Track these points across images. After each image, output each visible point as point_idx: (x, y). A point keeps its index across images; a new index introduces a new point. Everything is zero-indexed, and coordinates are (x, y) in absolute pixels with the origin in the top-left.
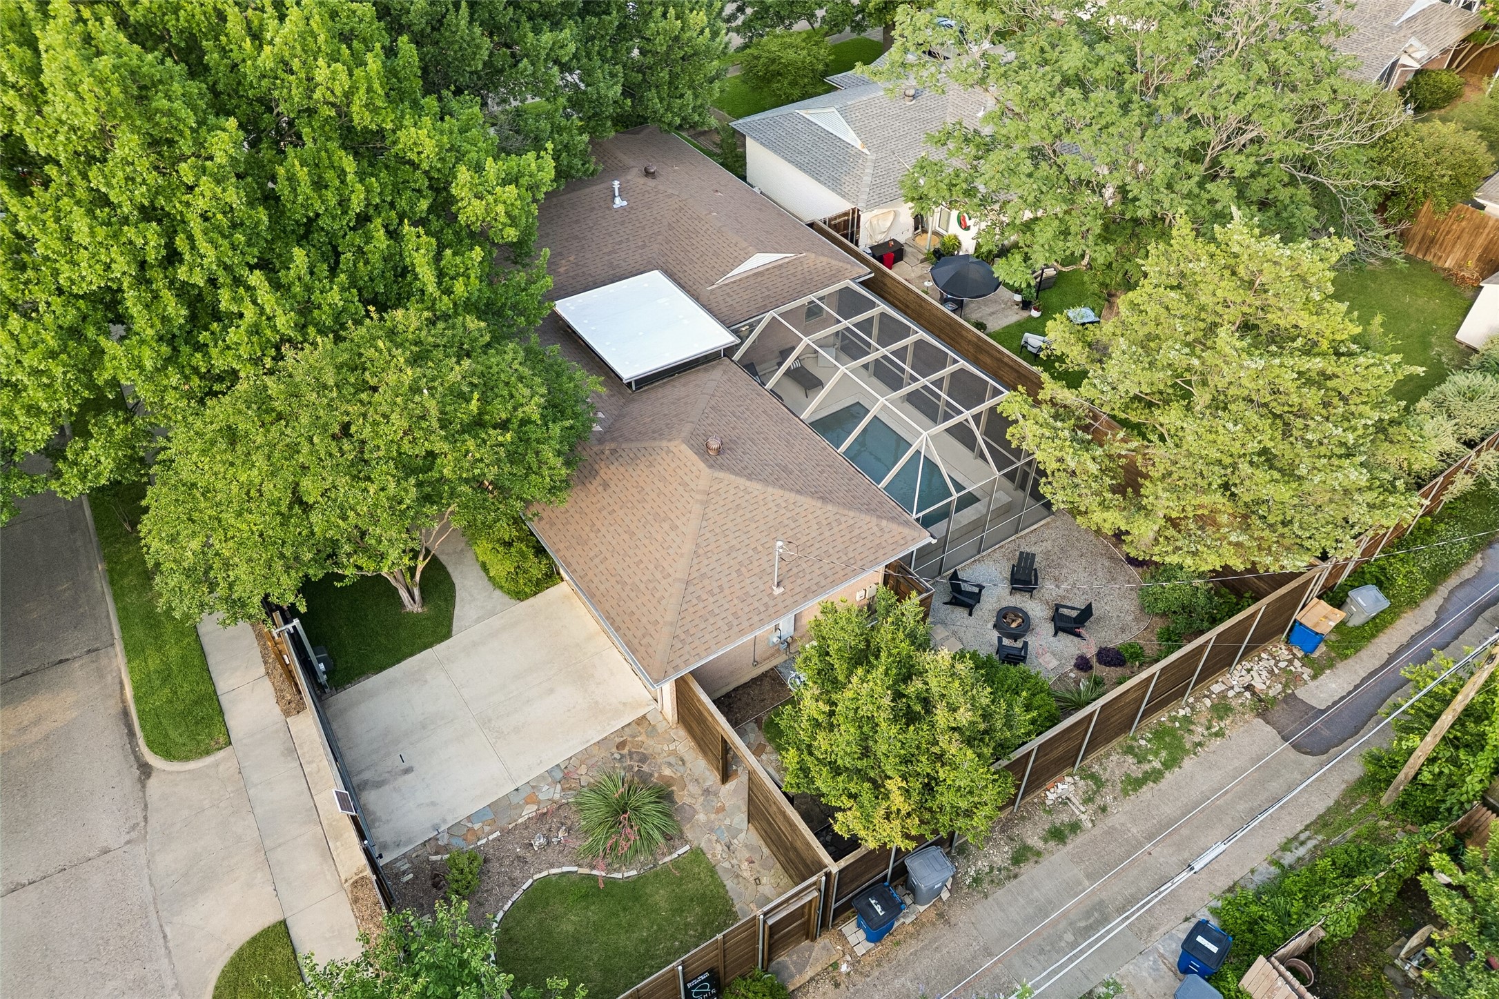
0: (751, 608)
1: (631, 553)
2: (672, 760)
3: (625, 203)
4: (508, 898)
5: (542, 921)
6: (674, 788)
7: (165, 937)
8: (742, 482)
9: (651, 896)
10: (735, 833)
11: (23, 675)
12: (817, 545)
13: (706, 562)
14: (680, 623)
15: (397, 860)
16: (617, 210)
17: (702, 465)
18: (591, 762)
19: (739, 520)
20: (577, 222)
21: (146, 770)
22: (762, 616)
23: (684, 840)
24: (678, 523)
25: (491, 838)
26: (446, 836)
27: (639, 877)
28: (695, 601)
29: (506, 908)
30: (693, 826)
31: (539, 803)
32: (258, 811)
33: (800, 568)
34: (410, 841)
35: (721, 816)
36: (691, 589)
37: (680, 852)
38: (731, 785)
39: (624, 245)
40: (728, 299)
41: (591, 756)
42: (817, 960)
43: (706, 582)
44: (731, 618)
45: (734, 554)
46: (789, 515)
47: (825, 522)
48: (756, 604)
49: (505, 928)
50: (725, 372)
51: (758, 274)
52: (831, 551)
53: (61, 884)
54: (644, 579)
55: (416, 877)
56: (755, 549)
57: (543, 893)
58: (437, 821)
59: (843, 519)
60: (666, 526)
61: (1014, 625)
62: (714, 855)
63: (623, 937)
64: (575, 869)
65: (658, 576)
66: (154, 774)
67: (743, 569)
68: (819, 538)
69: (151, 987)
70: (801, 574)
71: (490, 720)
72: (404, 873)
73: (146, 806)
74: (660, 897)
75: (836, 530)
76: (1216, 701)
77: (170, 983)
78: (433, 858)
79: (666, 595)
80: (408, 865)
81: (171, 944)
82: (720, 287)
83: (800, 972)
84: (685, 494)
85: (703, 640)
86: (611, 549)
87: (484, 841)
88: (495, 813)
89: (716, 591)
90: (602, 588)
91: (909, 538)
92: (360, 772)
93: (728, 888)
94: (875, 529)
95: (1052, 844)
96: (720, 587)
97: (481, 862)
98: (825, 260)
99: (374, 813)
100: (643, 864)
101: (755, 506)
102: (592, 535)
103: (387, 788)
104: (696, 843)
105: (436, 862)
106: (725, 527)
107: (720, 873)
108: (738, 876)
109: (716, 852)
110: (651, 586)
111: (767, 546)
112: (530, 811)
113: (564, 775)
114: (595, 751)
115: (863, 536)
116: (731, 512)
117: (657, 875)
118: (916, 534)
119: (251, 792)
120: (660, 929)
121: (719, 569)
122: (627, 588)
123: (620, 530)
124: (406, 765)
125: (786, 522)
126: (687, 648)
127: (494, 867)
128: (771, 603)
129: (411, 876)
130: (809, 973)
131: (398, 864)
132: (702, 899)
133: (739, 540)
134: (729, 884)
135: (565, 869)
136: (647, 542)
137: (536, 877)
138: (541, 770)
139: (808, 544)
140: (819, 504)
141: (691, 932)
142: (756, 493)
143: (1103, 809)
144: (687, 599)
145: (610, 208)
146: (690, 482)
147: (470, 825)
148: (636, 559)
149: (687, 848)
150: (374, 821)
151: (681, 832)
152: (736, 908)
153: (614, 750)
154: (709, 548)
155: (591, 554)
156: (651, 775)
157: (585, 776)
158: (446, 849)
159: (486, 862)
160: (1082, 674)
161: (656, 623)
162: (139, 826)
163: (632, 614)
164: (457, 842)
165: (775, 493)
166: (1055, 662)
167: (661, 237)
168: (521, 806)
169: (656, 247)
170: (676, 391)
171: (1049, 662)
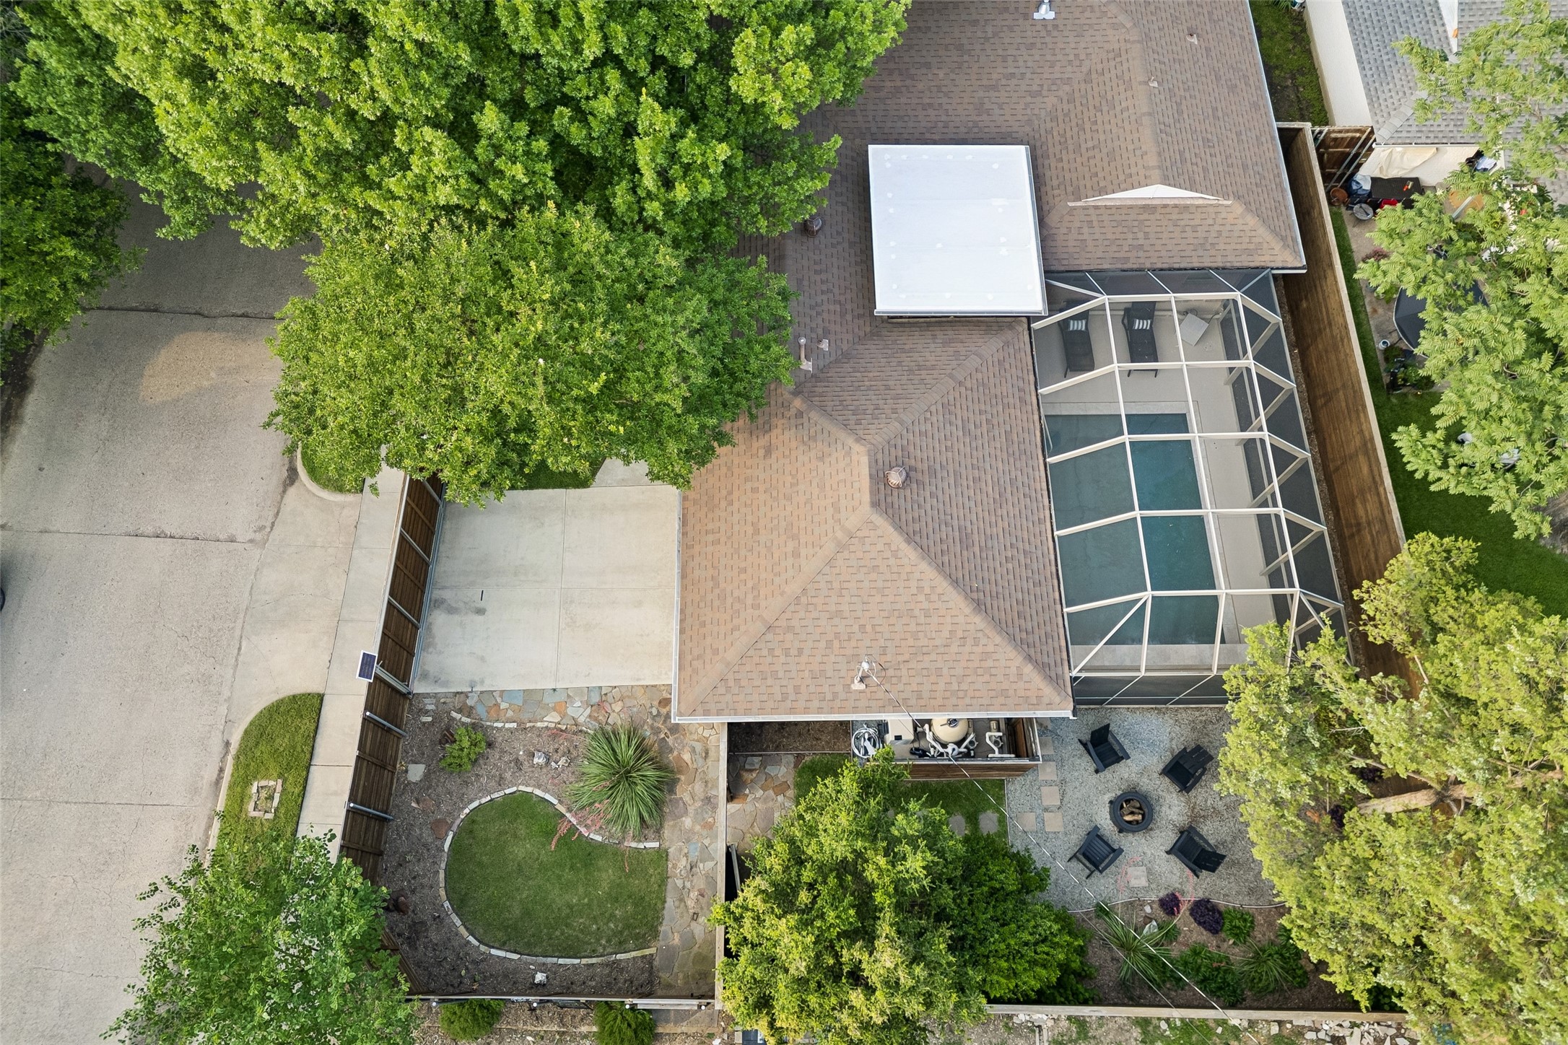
0: (819, 689)
1: (743, 552)
2: (699, 747)
3: (1051, 15)
4: (490, 793)
5: (502, 833)
6: (683, 778)
7: (240, 649)
8: (897, 540)
9: (599, 870)
10: (706, 854)
11: (243, 316)
12: (933, 657)
13: (802, 614)
14: (736, 668)
15: (427, 695)
16: (1034, 23)
17: (866, 498)
18: (629, 703)
19: (866, 584)
20: (975, 23)
21: (292, 476)
22: (824, 704)
23: (659, 835)
24: (803, 552)
25: (507, 725)
26: (476, 698)
27: (601, 845)
28: (765, 652)
29: (484, 801)
30: (674, 826)
31: (564, 715)
32: (352, 575)
33: (898, 673)
34: (445, 684)
35: (705, 833)
36: (769, 636)
37: (649, 845)
38: (734, 807)
39: (1014, 82)
40: (1085, 230)
41: (632, 697)
42: (697, 1021)
43: (789, 636)
44: (790, 690)
45: (836, 621)
46: (925, 605)
47: (960, 634)
48: (826, 689)
49: (471, 819)
50: (1007, 344)
51: (1148, 208)
52: (945, 671)
53: (189, 552)
54: (736, 594)
55: (432, 723)
56: (862, 627)
57: (520, 806)
58: (477, 679)
59: (984, 641)
60: (791, 545)
61: (1128, 818)
62: (675, 866)
63: (556, 891)
64: (555, 801)
65: (749, 601)
66: (296, 484)
67: (836, 644)
68: (942, 650)
69: (212, 688)
70: (894, 680)
71: (572, 602)
72: (426, 713)
73: (278, 513)
74: (607, 876)
75: (967, 649)
76: (1286, 1032)
77: (226, 693)
78: (454, 714)
79: (743, 628)
80: (432, 707)
81: (240, 659)
82: (1085, 208)
83: (676, 1023)
84: (830, 521)
85: (749, 698)
86: (729, 534)
87: (499, 725)
88: (525, 702)
89: (794, 652)
90: (697, 572)
91: (1046, 700)
92: (443, 588)
93: (666, 905)
94: (1014, 670)
96: (800, 651)
97: (487, 744)
98: (1252, 221)
99: (434, 638)
100: (612, 836)
101: (895, 577)
102: (723, 504)
103: (456, 618)
104: (667, 844)
105: (454, 719)
106: (846, 585)
107: (669, 887)
108: (682, 900)
109: (678, 866)
110: (737, 606)
111: (878, 629)
112: (552, 719)
113: (600, 700)
114: (639, 693)
115: (994, 672)
116: (865, 570)
117: (615, 854)
118: (1057, 699)
119: (356, 552)
120: (589, 905)
121: (810, 629)
122: (717, 591)
123: (749, 518)
124: (481, 605)
125: (917, 612)
126: (728, 697)
127: (494, 755)
128: (842, 695)
129: (430, 719)
131: (427, 701)
132: (639, 902)
133: (853, 607)
134: (670, 902)
135: (548, 797)
136: (763, 551)
137: (522, 788)
138: (582, 683)
139: (925, 650)
140: (967, 610)
141: (612, 925)
142: (905, 561)
144: (759, 646)
145: (1027, 16)
146: (843, 510)
147: (499, 700)
148: (743, 565)
149: (656, 845)
150: (429, 645)
151: (662, 826)
152: (662, 929)
153: (656, 703)
154: (814, 601)
155: (710, 526)
156: (671, 751)
157: (617, 717)
158: (469, 711)
159: (490, 745)
160: (1161, 914)
161: (716, 652)
162: (265, 530)
163: (703, 624)
164: (481, 711)
165: (927, 572)
166: (1143, 882)
167: (1067, 88)
168: (548, 710)
169: (1051, 101)
170: (929, 349)
171: (1137, 878)
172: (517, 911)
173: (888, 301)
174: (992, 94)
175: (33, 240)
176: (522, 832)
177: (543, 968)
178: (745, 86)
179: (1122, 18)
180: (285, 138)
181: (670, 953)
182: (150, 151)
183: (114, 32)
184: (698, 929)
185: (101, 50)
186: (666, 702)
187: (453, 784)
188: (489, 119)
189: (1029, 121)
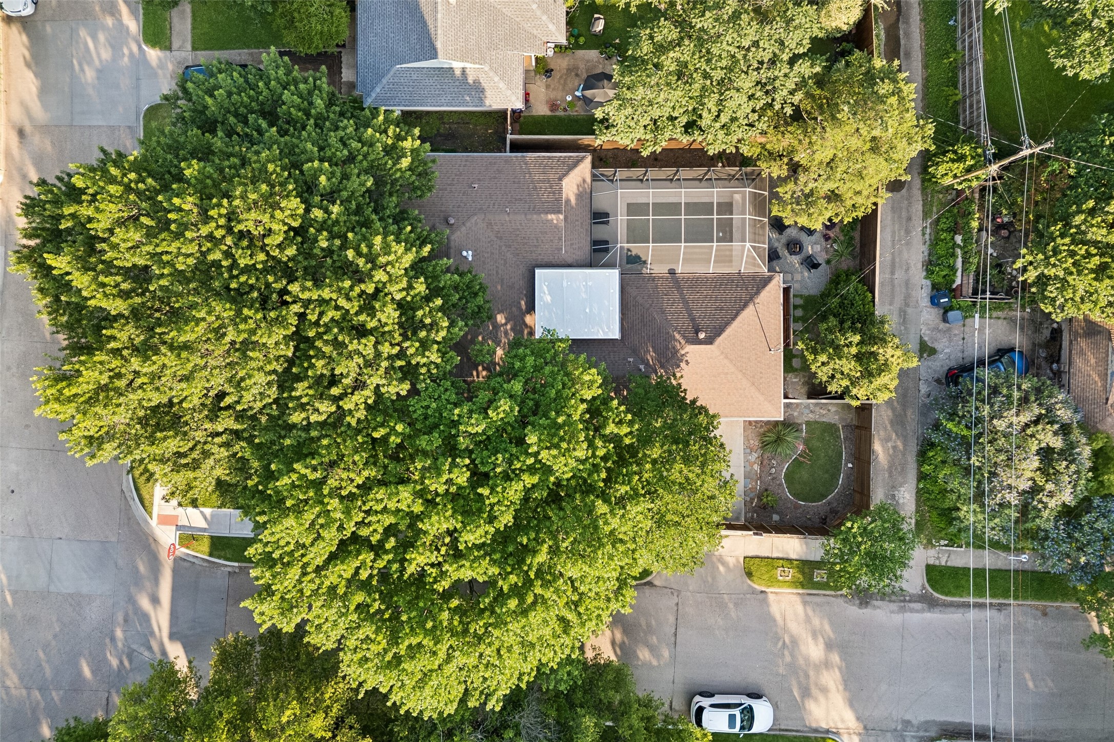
0: (774, 366)
1: (721, 394)
3: (469, 252)
4: (784, 489)
5: (799, 483)
7: (724, 594)
8: (724, 335)
9: (814, 446)
10: (807, 407)
13: (748, 372)
14: (766, 396)
15: (745, 516)
16: (474, 260)
17: (708, 347)
18: (750, 437)
19: (739, 348)
21: (649, 583)
23: (801, 424)
25: (758, 484)
26: (747, 498)
27: (804, 446)
29: (787, 491)
30: (797, 419)
31: (755, 463)
33: (768, 337)
34: (741, 510)
35: (799, 407)
36: (756, 384)
37: (804, 428)
40: (574, 247)
41: (748, 436)
44: (774, 376)
45: (751, 359)
46: (746, 326)
48: (773, 363)
49: (793, 495)
51: (566, 220)
53: (682, 621)
54: (738, 396)
55: (757, 515)
57: (790, 477)
58: (740, 499)
60: (722, 376)
61: (797, 250)
63: (820, 461)
64: (788, 464)
65: (741, 391)
66: (652, 581)
67: (758, 360)
69: (739, 602)
70: (771, 338)
72: (753, 516)
73: (665, 587)
74: (816, 443)
75: (761, 311)
77: (741, 596)
78: (753, 505)
79: (752, 394)
80: (750, 514)
81: (728, 593)
84: (715, 361)
86: (712, 399)
87: (758, 487)
88: (749, 478)
89: (761, 375)
91: (777, 283)
94: (768, 294)
96: (760, 373)
100: (801, 442)
101: (737, 337)
104: (804, 422)
105: (755, 505)
106: (739, 355)
107: (819, 420)
108: (823, 416)
109: (811, 417)
110: (743, 396)
112: (756, 467)
113: (749, 449)
114: (746, 434)
115: (768, 301)
116: (734, 349)
117: (807, 441)
118: (777, 279)
120: (825, 449)
121: (753, 368)
122: (736, 404)
125: (749, 329)
126: (776, 399)
127: (770, 488)
128: (775, 357)
129: (755, 513)
131: (747, 516)
132: (823, 431)
133: (746, 353)
134: (824, 420)
135: (786, 467)
136: (722, 386)
137: (783, 477)
138: (742, 455)
140: (748, 309)
141: (831, 441)
144: (759, 388)
145: (470, 263)
146: (711, 356)
147: (748, 488)
148: (726, 394)
149: (804, 426)
151: (797, 424)
152: (832, 423)
153: (751, 428)
154: (744, 367)
157: (755, 443)
158: (752, 499)
159: (766, 490)
160: (830, 241)
161: (760, 404)
162: (673, 592)
163: (748, 409)
164: (752, 495)
166: (819, 246)
167: (503, 248)
168: (752, 468)
169: (509, 255)
171: (818, 248)
172: (826, 476)
174: (505, 281)
176: (798, 475)
177: (846, 465)
179: (472, 220)
181: (841, 419)
184: (833, 409)
186: (750, 422)
187: (780, 504)
189: (518, 265)
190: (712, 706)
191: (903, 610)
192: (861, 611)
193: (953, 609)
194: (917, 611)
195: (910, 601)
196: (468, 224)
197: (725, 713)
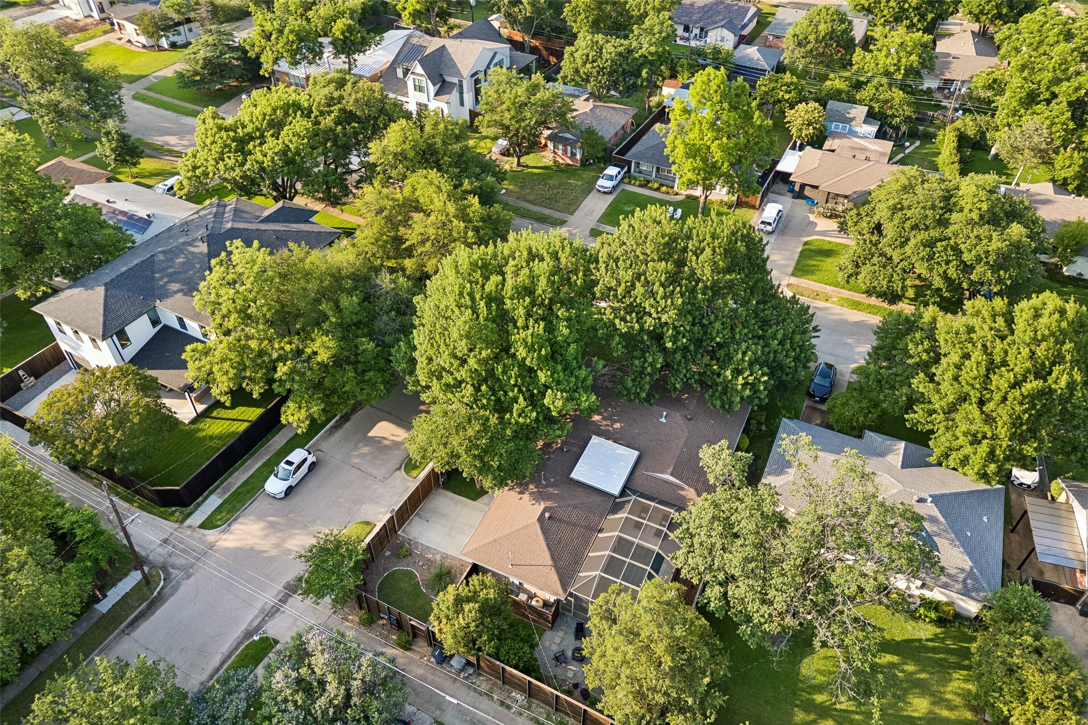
0: (499, 563)
3: (665, 421)
4: (403, 567)
5: (401, 579)
7: (362, 505)
8: (540, 532)
9: (420, 599)
14: (481, 548)
17: (537, 518)
18: (453, 561)
19: (525, 540)
20: (641, 415)
21: (400, 468)
22: (498, 567)
24: (514, 526)
25: (418, 552)
26: (414, 542)
27: (424, 593)
28: (490, 547)
29: (401, 568)
31: (434, 557)
33: (522, 568)
34: (409, 536)
36: (493, 543)
44: (492, 560)
45: (513, 546)
46: (539, 552)
47: (544, 564)
48: (501, 564)
49: (395, 571)
51: (666, 482)
52: (535, 573)
57: (411, 575)
58: (417, 538)
59: (549, 569)
60: (512, 523)
63: (407, 599)
64: (419, 577)
66: (399, 470)
67: (510, 552)
68: (537, 566)
69: (350, 511)
70: (520, 569)
71: (453, 529)
73: (391, 476)
74: (421, 602)
75: (544, 569)
77: (352, 514)
79: (488, 538)
80: (401, 539)
81: (361, 507)
82: (648, 474)
84: (525, 521)
85: (482, 558)
87: (416, 551)
88: (426, 549)
89: (498, 550)
90: (485, 522)
91: (559, 593)
92: (422, 511)
94: (554, 580)
95: (498, 702)
96: (500, 551)
97: (410, 554)
99: (412, 522)
100: (428, 592)
101: (534, 541)
102: (502, 508)
103: (421, 519)
105: (405, 545)
106: (520, 538)
111: (523, 553)
112: (430, 556)
113: (445, 557)
114: (456, 560)
115: (548, 578)
116: (527, 536)
117: (427, 597)
118: (562, 594)
121: (505, 546)
123: (506, 513)
124: (429, 519)
125: (535, 553)
126: (475, 555)
127: (410, 558)
128: (505, 567)
129: (399, 542)
130: (419, 650)
131: (401, 537)
133: (519, 545)
135: (418, 575)
136: (505, 522)
137: (411, 569)
138: (443, 551)
139: (533, 564)
140: (549, 559)
142: (539, 538)
143: (521, 714)
144: (490, 544)
145: (658, 419)
147: (419, 545)
148: (498, 524)
150: (410, 524)
153: (459, 564)
154: (510, 539)
156: (457, 578)
157: (447, 563)
158: (410, 545)
162: (385, 479)
164: (413, 546)
165: (544, 544)
166: (571, 676)
167: (661, 442)
168: (431, 553)
169: (655, 444)
170: (580, 491)
171: (570, 674)
172: (393, 599)
173: (574, 475)
175: (376, 382)
176: (406, 581)
178: (546, 401)
179: (685, 429)
180: (439, 378)
182: (412, 372)
183: (418, 346)
185: (414, 348)
187: (395, 560)
188: (484, 388)
190: (305, 460)
191: (262, 611)
192: (284, 582)
193: (232, 647)
194: (252, 621)
195: (263, 619)
196: (683, 426)
197: (297, 462)
